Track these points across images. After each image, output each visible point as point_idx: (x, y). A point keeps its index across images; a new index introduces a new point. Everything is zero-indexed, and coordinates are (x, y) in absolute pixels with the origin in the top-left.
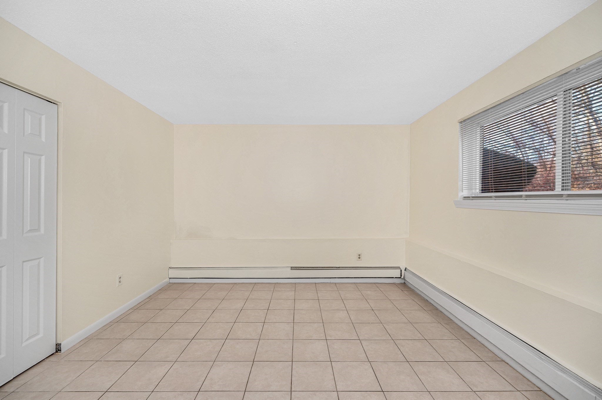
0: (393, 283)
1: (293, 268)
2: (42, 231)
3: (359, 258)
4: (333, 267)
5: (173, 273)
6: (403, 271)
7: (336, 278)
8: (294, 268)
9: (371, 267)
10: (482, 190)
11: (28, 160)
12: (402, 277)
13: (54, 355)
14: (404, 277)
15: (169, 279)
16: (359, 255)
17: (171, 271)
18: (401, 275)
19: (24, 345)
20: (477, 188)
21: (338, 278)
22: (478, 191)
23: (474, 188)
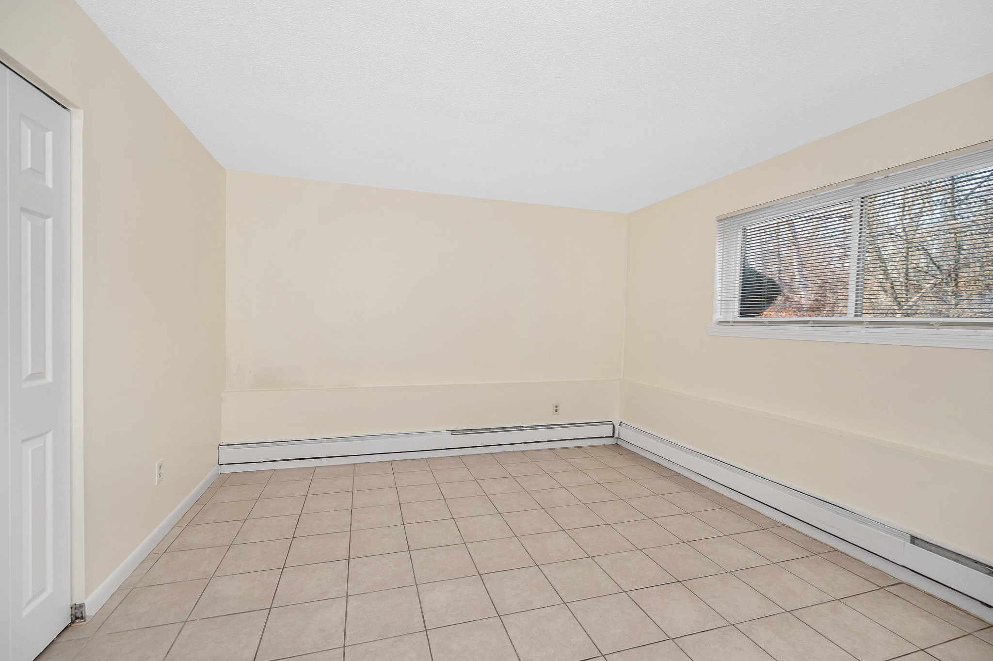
0: (603, 445)
1: (454, 432)
2: (49, 378)
3: (556, 411)
4: (517, 427)
5: (226, 455)
6: (617, 427)
7: (521, 443)
8: (456, 431)
9: (572, 424)
10: (741, 313)
11: (27, 225)
12: (616, 436)
13: (70, 629)
14: (619, 435)
15: (219, 465)
16: (557, 406)
17: (222, 450)
18: (614, 433)
19: (25, 613)
20: (736, 310)
21: (525, 443)
22: (737, 314)
23: (731, 310)
